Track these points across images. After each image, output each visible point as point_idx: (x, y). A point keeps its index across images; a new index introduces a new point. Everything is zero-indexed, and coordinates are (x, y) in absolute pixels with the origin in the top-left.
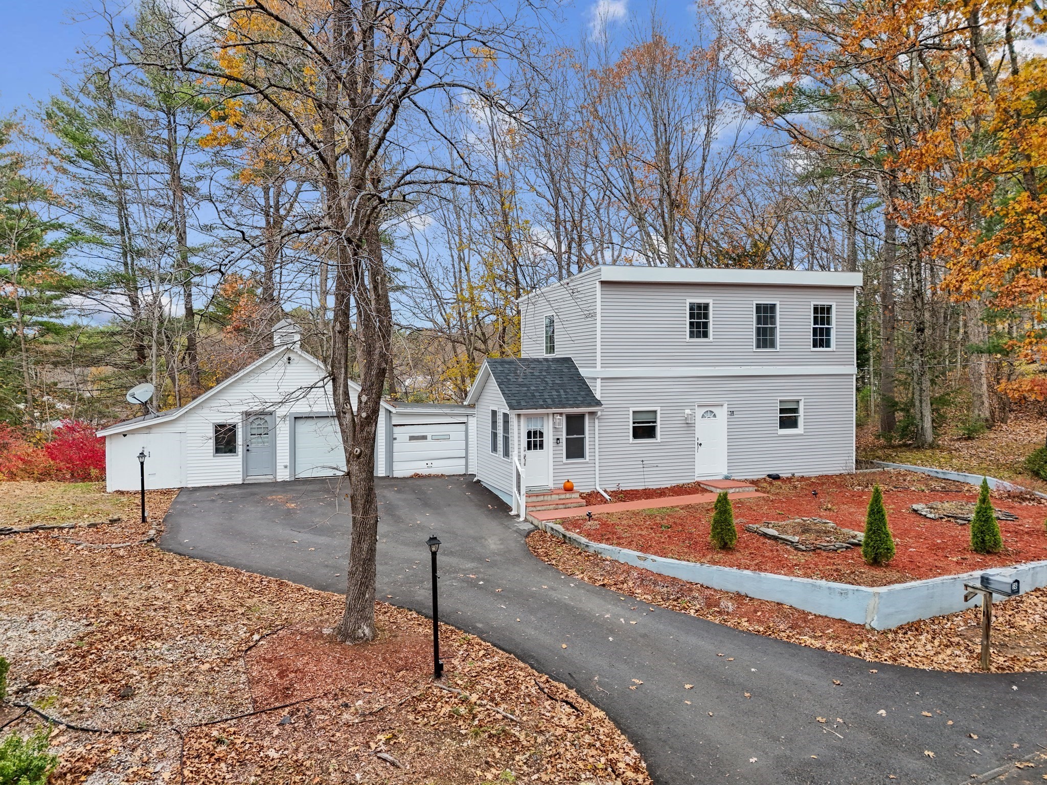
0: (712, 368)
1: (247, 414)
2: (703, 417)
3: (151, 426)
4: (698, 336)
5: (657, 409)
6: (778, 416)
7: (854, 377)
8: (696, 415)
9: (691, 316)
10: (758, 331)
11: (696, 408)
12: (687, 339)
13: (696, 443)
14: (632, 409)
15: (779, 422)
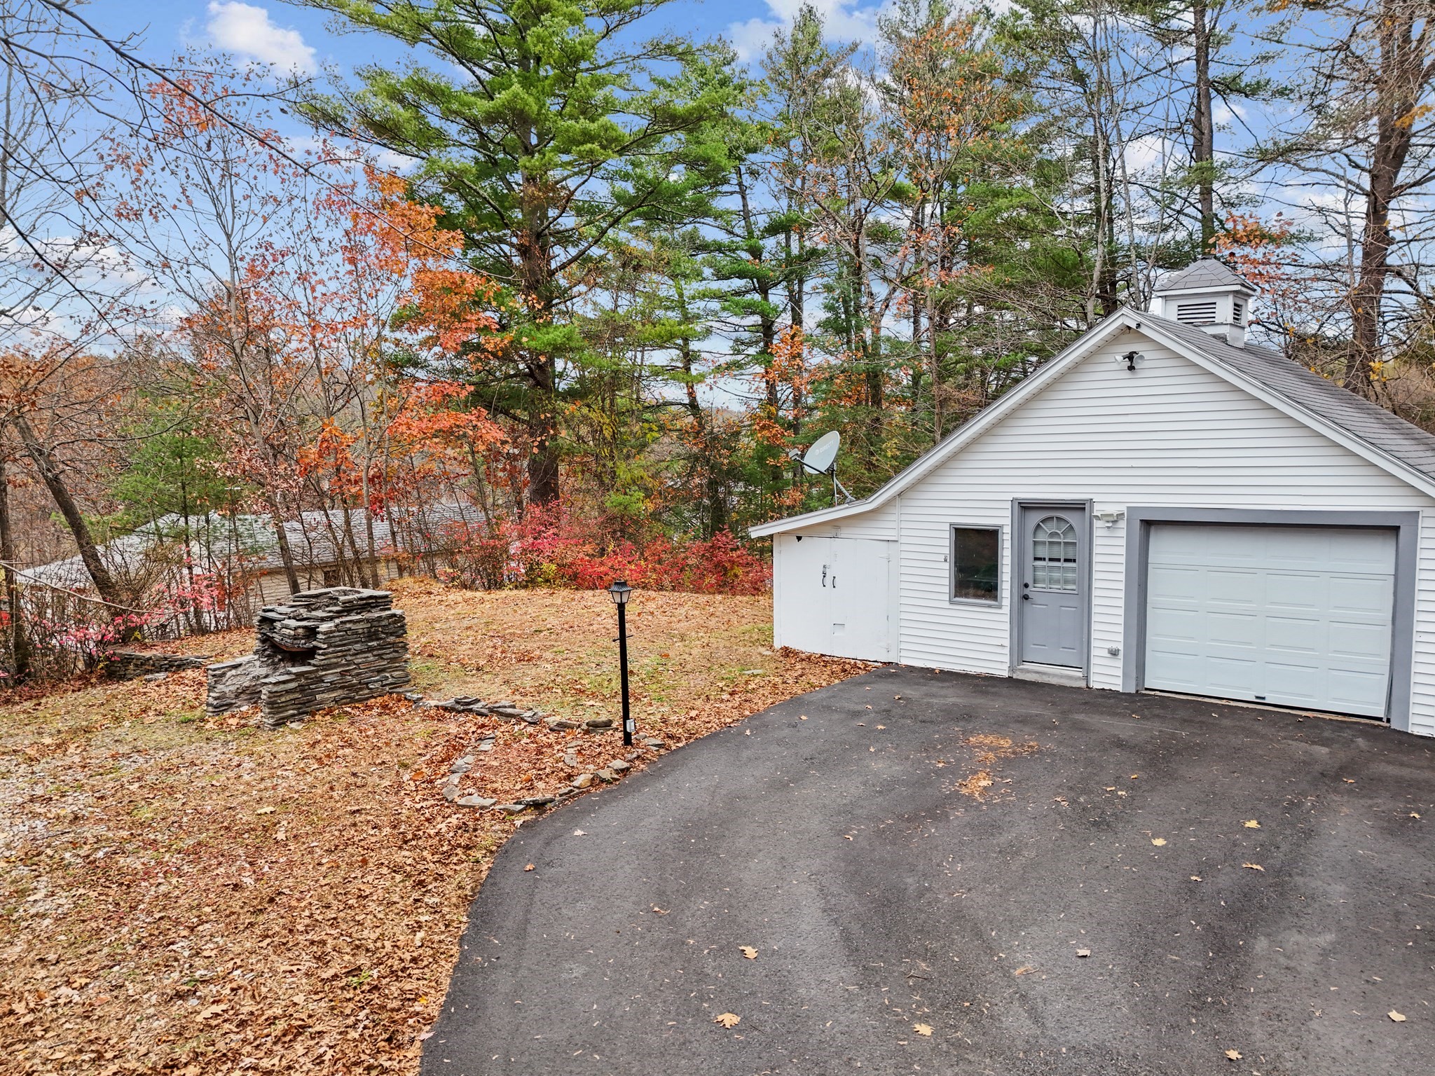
1: (1025, 507)
3: (835, 524)
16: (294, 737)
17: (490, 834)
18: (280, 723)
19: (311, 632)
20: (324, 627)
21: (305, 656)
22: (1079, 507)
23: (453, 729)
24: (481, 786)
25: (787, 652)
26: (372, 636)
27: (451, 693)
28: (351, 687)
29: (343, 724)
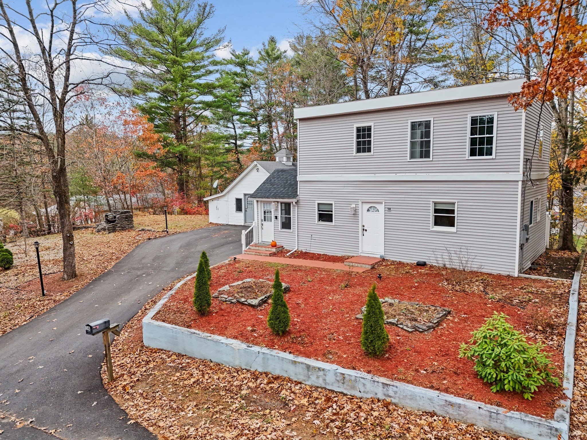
0: (373, 175)
1: (245, 195)
2: (368, 210)
3: (218, 198)
4: (364, 151)
5: (333, 203)
6: (431, 215)
7: (520, 183)
8: (360, 208)
9: (358, 137)
10: (413, 144)
11: (360, 203)
12: (354, 154)
13: (360, 228)
14: (317, 202)
15: (432, 220)
16: (112, 235)
17: (141, 241)
18: (109, 233)
19: (115, 217)
20: (117, 216)
21: (114, 222)
23: (140, 233)
24: (142, 238)
25: (211, 223)
26: (126, 218)
27: (141, 228)
28: (122, 227)
29: (121, 233)
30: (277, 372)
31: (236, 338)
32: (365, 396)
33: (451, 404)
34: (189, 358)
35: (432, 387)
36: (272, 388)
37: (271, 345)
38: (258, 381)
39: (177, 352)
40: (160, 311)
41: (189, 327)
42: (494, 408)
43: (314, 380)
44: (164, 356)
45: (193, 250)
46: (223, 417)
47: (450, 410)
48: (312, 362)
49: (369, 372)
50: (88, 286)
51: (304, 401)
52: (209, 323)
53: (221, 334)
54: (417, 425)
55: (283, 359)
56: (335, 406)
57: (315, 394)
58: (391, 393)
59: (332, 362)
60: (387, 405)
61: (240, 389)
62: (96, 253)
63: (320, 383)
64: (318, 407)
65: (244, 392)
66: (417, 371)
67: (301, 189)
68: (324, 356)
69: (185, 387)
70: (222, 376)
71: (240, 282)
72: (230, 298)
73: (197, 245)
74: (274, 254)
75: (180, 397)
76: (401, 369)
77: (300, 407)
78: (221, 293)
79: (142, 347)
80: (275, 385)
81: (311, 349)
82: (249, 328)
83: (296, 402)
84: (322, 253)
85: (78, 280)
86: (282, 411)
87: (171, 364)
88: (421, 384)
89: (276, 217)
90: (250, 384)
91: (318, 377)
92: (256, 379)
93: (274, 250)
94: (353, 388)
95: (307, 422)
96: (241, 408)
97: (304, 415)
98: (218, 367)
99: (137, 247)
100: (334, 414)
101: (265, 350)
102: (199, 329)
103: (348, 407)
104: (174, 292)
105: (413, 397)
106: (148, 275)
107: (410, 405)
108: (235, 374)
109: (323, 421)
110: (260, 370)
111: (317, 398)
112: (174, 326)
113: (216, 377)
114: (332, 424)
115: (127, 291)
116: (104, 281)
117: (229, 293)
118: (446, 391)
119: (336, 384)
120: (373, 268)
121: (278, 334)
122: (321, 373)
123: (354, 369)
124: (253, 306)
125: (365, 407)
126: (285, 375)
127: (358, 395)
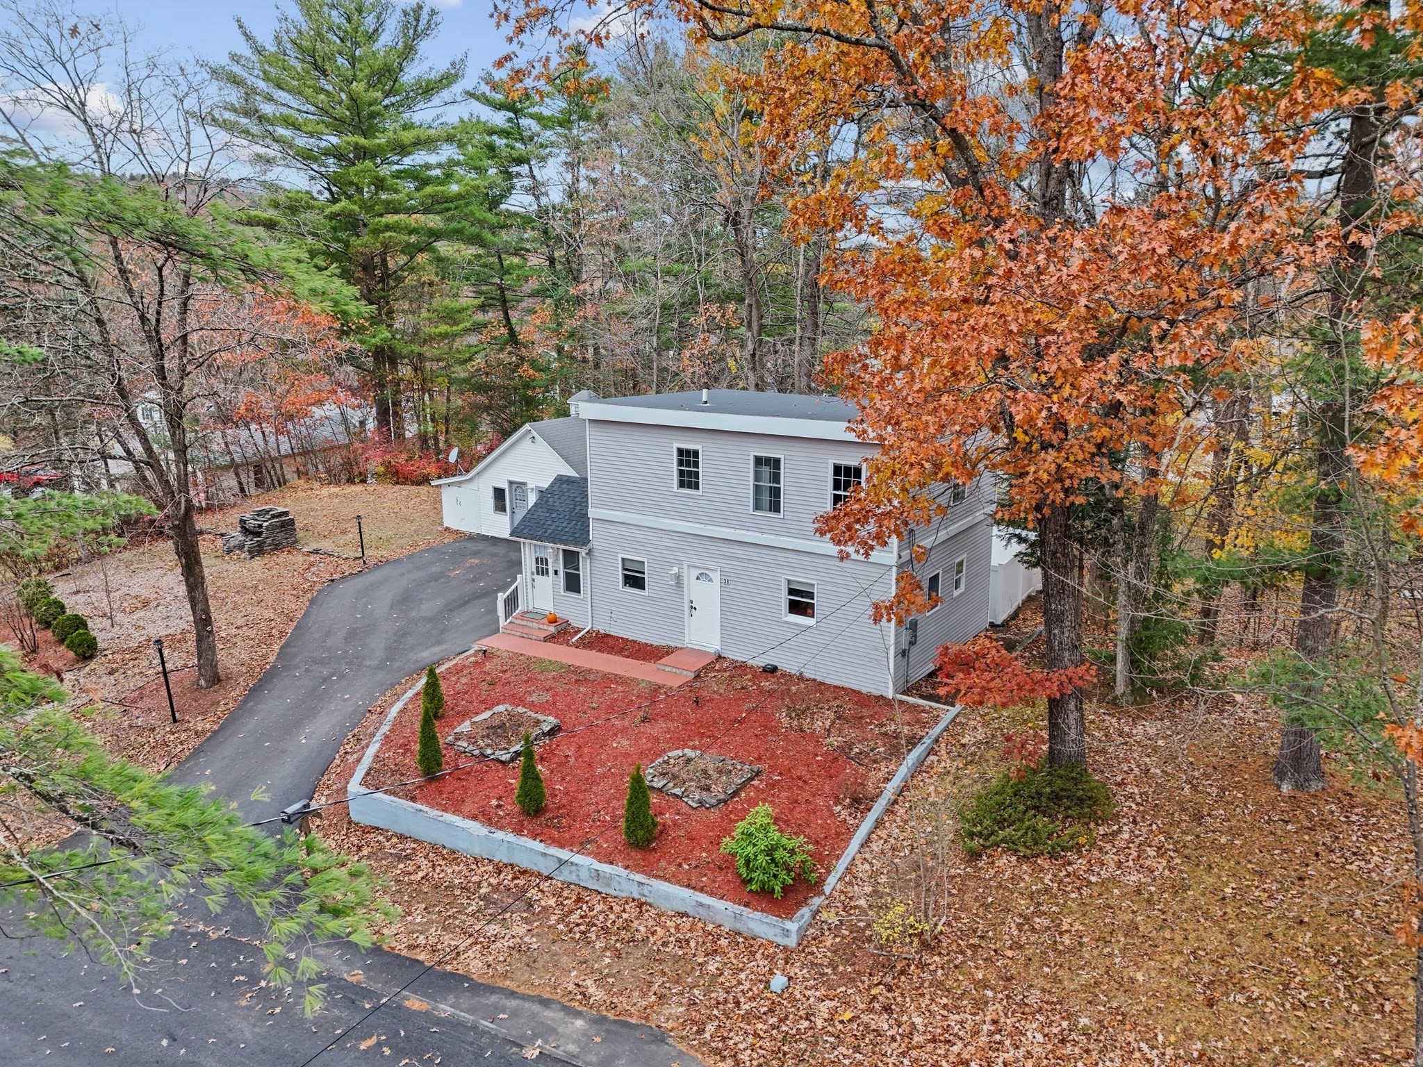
1: (511, 483)
2: (697, 579)
3: (460, 482)
4: (689, 487)
5: (645, 560)
6: (784, 598)
7: (894, 569)
8: (685, 575)
9: (681, 463)
10: (758, 489)
11: (685, 567)
12: (675, 489)
13: (687, 605)
14: (621, 556)
15: (785, 606)
16: (258, 562)
17: (318, 587)
18: (252, 557)
19: (260, 526)
20: (265, 524)
21: (259, 534)
22: (524, 484)
23: (312, 559)
24: (317, 576)
25: (447, 529)
26: (282, 526)
27: (313, 546)
28: (276, 545)
29: (275, 558)
30: (525, 864)
31: (475, 818)
32: (620, 894)
33: (702, 905)
34: (415, 841)
35: (688, 886)
36: (516, 886)
37: (518, 831)
38: (502, 877)
39: (399, 832)
40: (370, 769)
41: (413, 799)
42: (739, 909)
43: (565, 875)
44: (381, 838)
45: (414, 614)
46: (457, 922)
47: (701, 910)
48: (564, 854)
49: (627, 868)
50: (245, 702)
51: (552, 902)
52: (441, 793)
53: (457, 812)
54: (664, 927)
55: (531, 850)
56: (585, 907)
57: (565, 894)
58: (646, 893)
59: (589, 854)
60: (640, 905)
61: (479, 887)
62: (240, 622)
63: (573, 879)
64: (566, 909)
65: (483, 891)
66: (680, 865)
67: (594, 531)
68: (581, 845)
69: (410, 884)
70: (457, 869)
71: (486, 715)
72: (471, 748)
73: (421, 601)
74: (551, 638)
75: (406, 898)
76: (663, 863)
77: (545, 909)
78: (458, 737)
79: (350, 822)
80: (521, 882)
81: (567, 836)
82: (494, 802)
83: (543, 903)
84: (631, 638)
85: (224, 688)
86: (525, 915)
87: (392, 851)
88: (679, 883)
89: (556, 573)
90: (492, 880)
91: (571, 872)
92: (500, 873)
93: (552, 629)
94: (608, 885)
95: (550, 927)
96: (478, 911)
97: (548, 919)
98: (453, 856)
99: (312, 601)
100: (582, 917)
101: (510, 837)
102: (428, 804)
103: (598, 908)
104: (388, 728)
105: (667, 897)
106: (342, 677)
107: (664, 905)
108: (474, 867)
109: (567, 926)
110: (505, 861)
111: (567, 898)
112: (392, 798)
113: (449, 871)
114: (576, 929)
115: (312, 714)
116: (269, 691)
117: (471, 738)
118: (702, 890)
119: (591, 881)
120: (697, 677)
121: (529, 814)
122: (574, 868)
123: (611, 863)
124: (503, 763)
125: (617, 908)
126: (535, 868)
127: (614, 893)
